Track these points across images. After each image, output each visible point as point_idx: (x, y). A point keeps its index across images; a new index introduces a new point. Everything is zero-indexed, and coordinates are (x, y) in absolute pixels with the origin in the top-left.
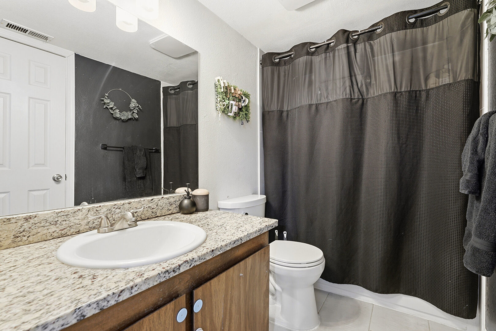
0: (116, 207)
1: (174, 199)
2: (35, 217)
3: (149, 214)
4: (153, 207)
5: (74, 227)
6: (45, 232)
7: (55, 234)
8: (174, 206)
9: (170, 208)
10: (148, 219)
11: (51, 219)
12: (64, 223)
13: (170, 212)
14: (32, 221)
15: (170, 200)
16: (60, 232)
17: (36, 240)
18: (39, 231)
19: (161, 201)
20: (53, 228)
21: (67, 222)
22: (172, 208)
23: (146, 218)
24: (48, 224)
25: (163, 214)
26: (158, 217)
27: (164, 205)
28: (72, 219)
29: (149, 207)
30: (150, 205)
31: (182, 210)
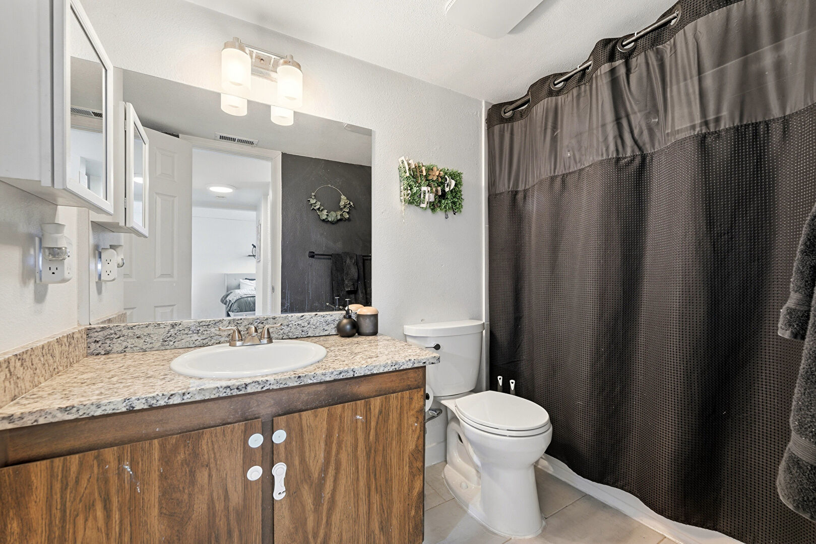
0: (259, 321)
1: (333, 318)
2: (180, 324)
3: (298, 333)
4: (303, 325)
5: (215, 338)
6: (188, 339)
7: (197, 343)
8: (333, 326)
9: (326, 328)
10: (297, 338)
11: (193, 328)
12: (205, 333)
13: (326, 333)
14: (177, 328)
15: (326, 318)
16: (202, 341)
17: (180, 346)
18: (183, 337)
19: (314, 318)
20: (195, 337)
21: (208, 332)
22: (330, 329)
23: (295, 337)
24: (191, 332)
25: (317, 335)
26: (309, 337)
27: (318, 324)
28: (213, 330)
29: (298, 324)
30: (300, 322)
31: (342, 332)
